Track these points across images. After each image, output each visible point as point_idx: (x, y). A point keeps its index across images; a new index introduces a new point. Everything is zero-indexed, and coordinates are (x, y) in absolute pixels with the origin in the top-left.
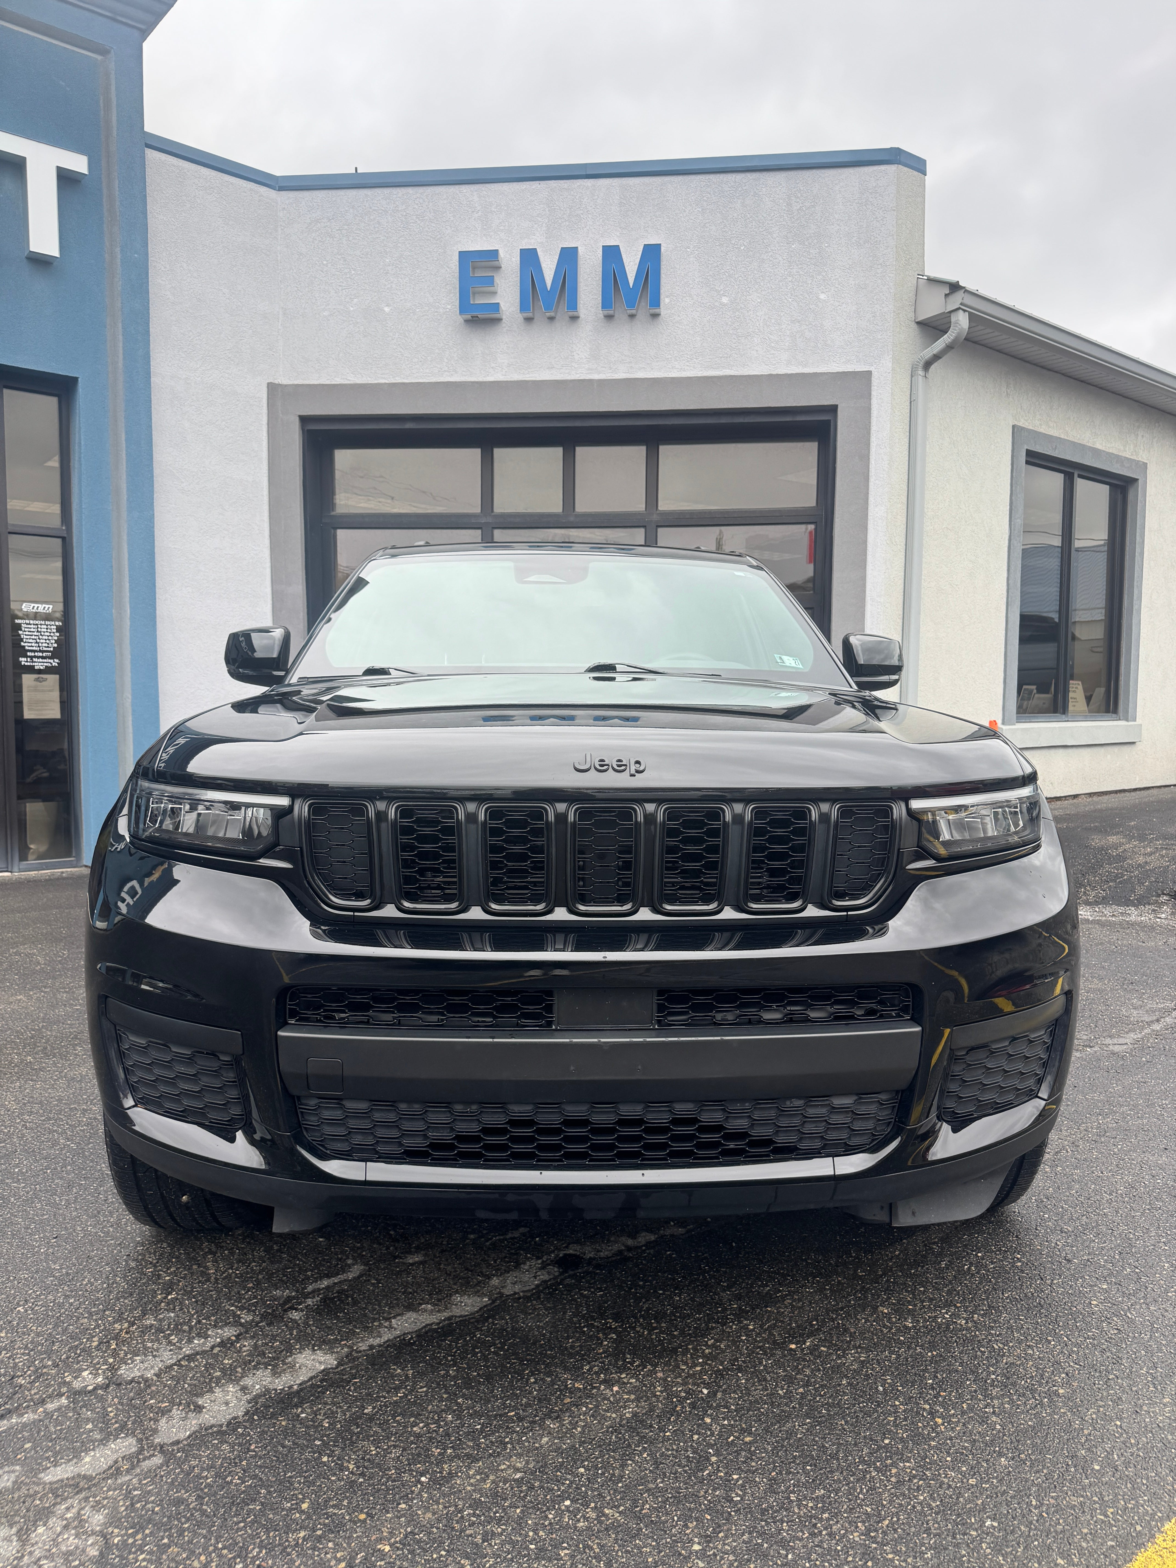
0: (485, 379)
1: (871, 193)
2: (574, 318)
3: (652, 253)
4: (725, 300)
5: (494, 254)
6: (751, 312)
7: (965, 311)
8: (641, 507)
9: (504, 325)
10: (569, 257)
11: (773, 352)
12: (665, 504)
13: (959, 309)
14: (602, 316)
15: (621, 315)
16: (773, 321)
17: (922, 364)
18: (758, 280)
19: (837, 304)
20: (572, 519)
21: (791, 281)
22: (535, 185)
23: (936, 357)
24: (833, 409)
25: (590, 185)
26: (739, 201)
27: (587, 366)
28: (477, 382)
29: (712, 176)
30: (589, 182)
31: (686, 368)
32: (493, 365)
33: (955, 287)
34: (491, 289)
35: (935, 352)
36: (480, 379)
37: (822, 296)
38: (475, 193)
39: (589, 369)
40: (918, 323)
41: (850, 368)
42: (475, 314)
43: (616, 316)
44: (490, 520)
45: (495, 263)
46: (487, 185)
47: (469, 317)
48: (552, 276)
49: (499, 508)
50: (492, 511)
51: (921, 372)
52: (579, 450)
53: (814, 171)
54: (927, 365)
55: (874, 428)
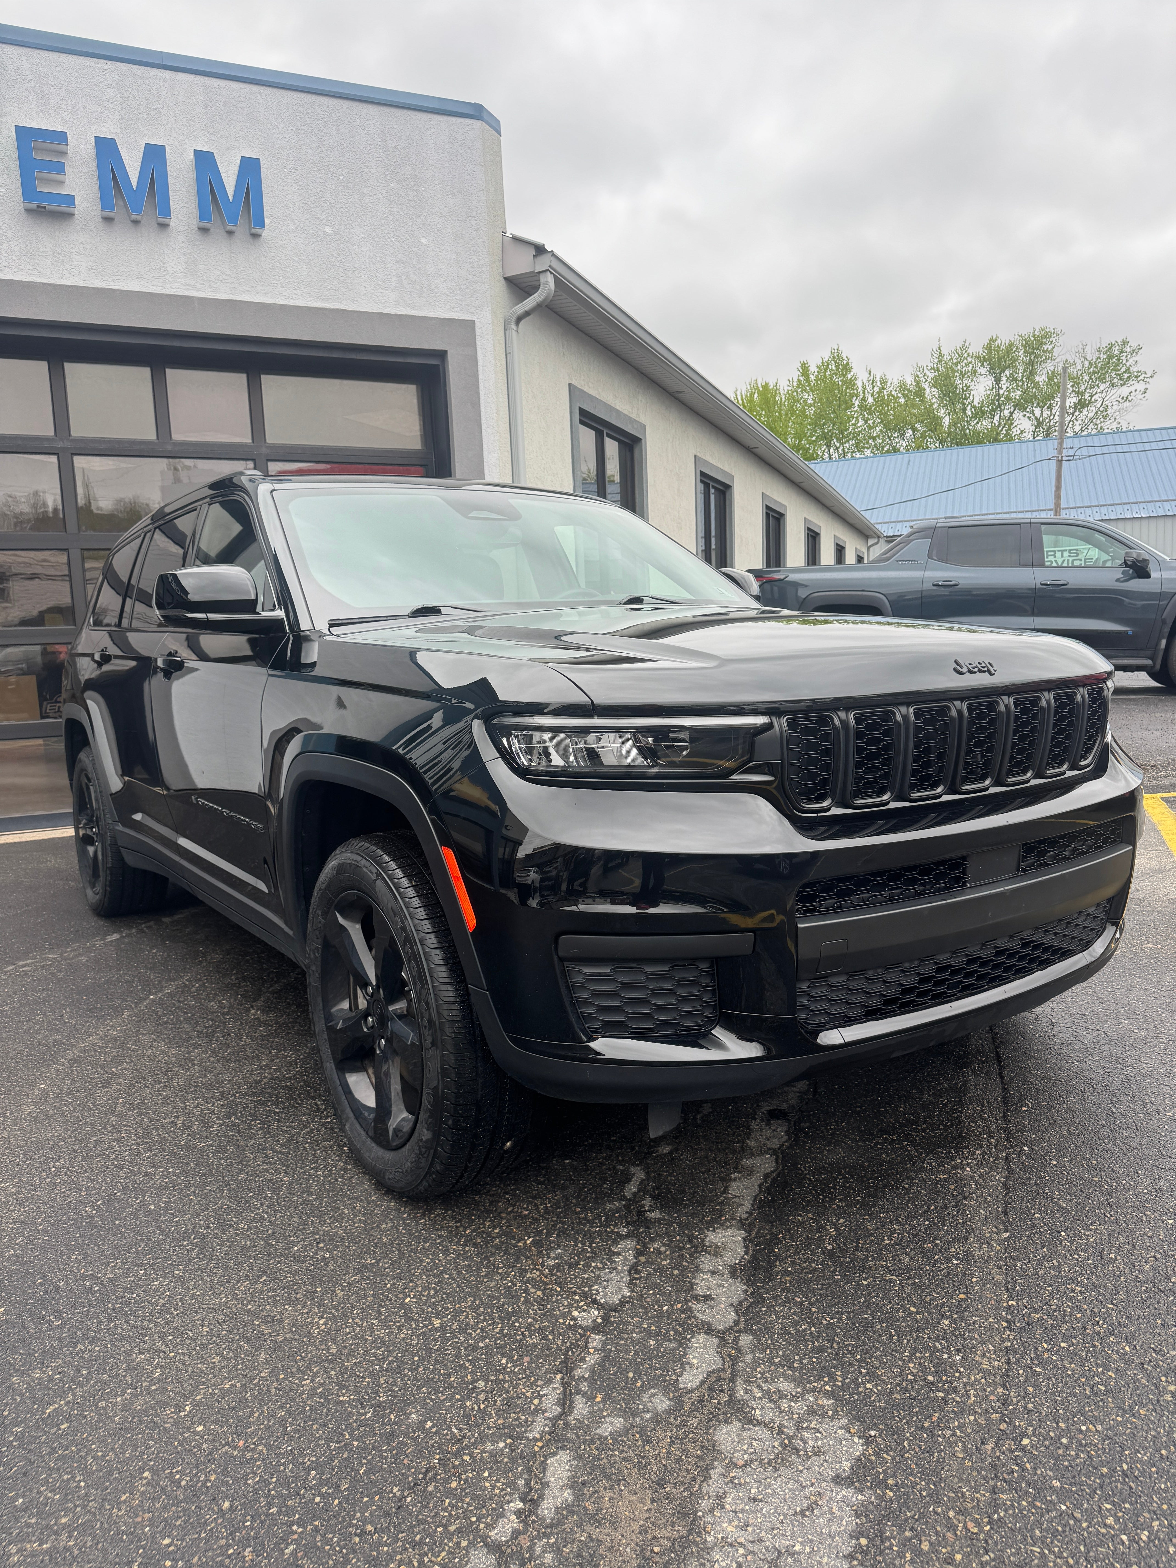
0: (59, 282)
1: (460, 145)
2: (164, 226)
3: (250, 168)
4: (328, 230)
5: (61, 137)
6: (356, 247)
7: (551, 273)
9: (77, 222)
10: (156, 155)
11: (380, 290)
12: (273, 437)
13: (548, 270)
14: (195, 228)
15: (220, 230)
16: (378, 259)
17: (514, 319)
18: (360, 215)
19: (438, 250)
20: (169, 448)
21: (393, 221)
22: (102, 64)
23: (527, 314)
24: (442, 355)
25: (168, 77)
26: (334, 128)
27: (183, 281)
28: (50, 285)
29: (303, 95)
30: (167, 74)
31: (294, 296)
32: (67, 267)
33: (540, 250)
34: (59, 177)
35: (526, 309)
36: (52, 281)
37: (423, 240)
38: (24, 58)
39: (186, 285)
40: (506, 279)
41: (455, 315)
42: (42, 204)
43: (212, 230)
44: (67, 444)
45: (62, 148)
46: (39, 51)
47: (34, 206)
48: (137, 172)
49: (77, 431)
50: (70, 435)
51: (514, 327)
52: (169, 372)
53: (405, 111)
54: (519, 320)
55: (481, 377)
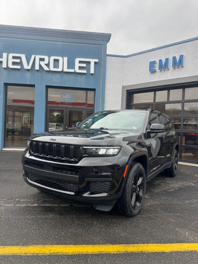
2: (168, 69)
3: (182, 57)
8: (181, 99)
9: (157, 72)
10: (167, 60)
12: (186, 98)
14: (173, 68)
15: (176, 67)
22: (162, 49)
27: (170, 77)
31: (188, 75)
32: (155, 79)
34: (154, 67)
45: (155, 63)
47: (151, 72)
48: (164, 63)
52: (170, 90)
